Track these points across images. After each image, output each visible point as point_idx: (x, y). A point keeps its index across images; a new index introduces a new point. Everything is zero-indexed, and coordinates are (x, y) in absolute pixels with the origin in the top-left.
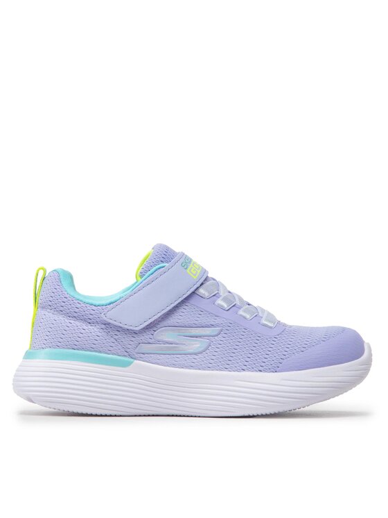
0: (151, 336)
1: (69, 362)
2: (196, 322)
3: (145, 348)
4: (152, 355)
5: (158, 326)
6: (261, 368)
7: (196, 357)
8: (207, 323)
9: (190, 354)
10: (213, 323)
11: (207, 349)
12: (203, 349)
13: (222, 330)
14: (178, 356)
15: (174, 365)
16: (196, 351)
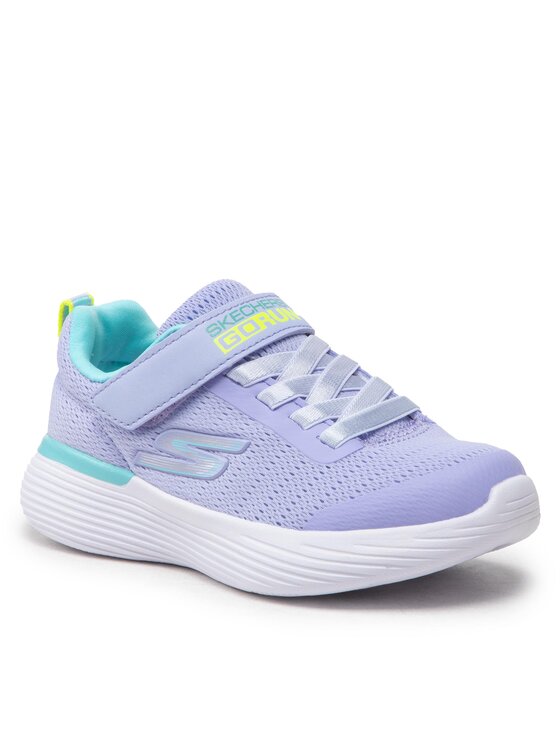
0: (151, 442)
1: (55, 463)
2: (214, 427)
3: (146, 459)
4: (152, 472)
5: (163, 426)
6: (281, 520)
7: (205, 484)
8: (230, 431)
9: (200, 479)
10: (239, 432)
11: (221, 473)
12: (216, 473)
13: (248, 445)
14: (185, 479)
15: (177, 494)
16: (207, 475)
